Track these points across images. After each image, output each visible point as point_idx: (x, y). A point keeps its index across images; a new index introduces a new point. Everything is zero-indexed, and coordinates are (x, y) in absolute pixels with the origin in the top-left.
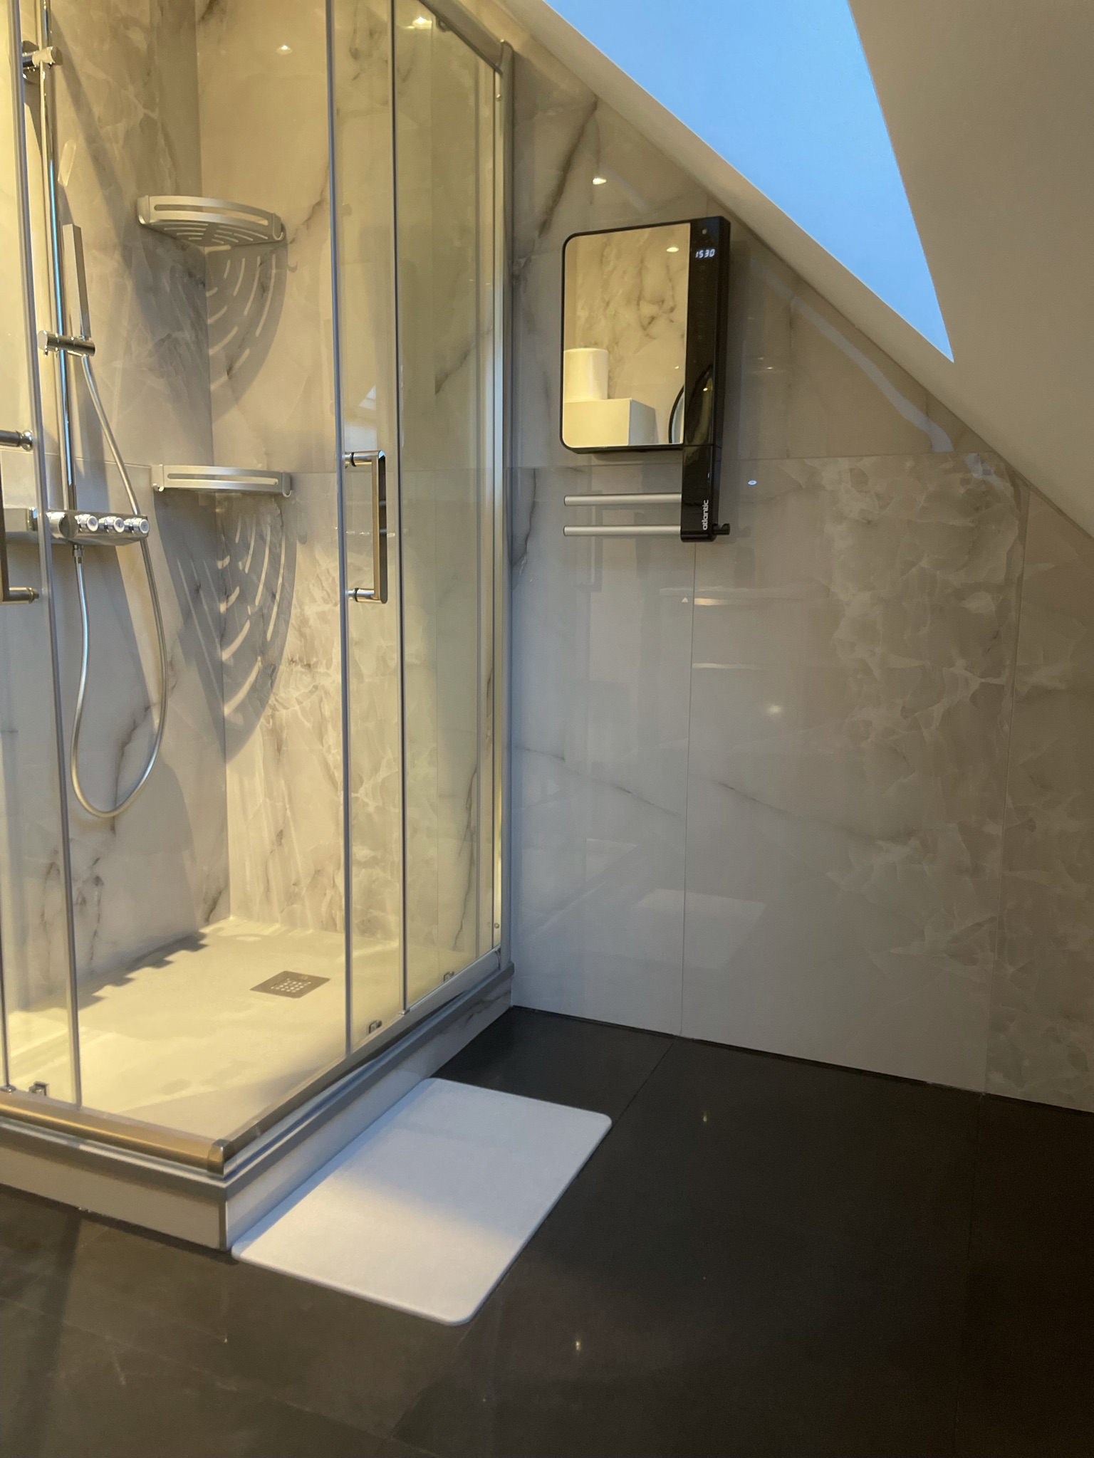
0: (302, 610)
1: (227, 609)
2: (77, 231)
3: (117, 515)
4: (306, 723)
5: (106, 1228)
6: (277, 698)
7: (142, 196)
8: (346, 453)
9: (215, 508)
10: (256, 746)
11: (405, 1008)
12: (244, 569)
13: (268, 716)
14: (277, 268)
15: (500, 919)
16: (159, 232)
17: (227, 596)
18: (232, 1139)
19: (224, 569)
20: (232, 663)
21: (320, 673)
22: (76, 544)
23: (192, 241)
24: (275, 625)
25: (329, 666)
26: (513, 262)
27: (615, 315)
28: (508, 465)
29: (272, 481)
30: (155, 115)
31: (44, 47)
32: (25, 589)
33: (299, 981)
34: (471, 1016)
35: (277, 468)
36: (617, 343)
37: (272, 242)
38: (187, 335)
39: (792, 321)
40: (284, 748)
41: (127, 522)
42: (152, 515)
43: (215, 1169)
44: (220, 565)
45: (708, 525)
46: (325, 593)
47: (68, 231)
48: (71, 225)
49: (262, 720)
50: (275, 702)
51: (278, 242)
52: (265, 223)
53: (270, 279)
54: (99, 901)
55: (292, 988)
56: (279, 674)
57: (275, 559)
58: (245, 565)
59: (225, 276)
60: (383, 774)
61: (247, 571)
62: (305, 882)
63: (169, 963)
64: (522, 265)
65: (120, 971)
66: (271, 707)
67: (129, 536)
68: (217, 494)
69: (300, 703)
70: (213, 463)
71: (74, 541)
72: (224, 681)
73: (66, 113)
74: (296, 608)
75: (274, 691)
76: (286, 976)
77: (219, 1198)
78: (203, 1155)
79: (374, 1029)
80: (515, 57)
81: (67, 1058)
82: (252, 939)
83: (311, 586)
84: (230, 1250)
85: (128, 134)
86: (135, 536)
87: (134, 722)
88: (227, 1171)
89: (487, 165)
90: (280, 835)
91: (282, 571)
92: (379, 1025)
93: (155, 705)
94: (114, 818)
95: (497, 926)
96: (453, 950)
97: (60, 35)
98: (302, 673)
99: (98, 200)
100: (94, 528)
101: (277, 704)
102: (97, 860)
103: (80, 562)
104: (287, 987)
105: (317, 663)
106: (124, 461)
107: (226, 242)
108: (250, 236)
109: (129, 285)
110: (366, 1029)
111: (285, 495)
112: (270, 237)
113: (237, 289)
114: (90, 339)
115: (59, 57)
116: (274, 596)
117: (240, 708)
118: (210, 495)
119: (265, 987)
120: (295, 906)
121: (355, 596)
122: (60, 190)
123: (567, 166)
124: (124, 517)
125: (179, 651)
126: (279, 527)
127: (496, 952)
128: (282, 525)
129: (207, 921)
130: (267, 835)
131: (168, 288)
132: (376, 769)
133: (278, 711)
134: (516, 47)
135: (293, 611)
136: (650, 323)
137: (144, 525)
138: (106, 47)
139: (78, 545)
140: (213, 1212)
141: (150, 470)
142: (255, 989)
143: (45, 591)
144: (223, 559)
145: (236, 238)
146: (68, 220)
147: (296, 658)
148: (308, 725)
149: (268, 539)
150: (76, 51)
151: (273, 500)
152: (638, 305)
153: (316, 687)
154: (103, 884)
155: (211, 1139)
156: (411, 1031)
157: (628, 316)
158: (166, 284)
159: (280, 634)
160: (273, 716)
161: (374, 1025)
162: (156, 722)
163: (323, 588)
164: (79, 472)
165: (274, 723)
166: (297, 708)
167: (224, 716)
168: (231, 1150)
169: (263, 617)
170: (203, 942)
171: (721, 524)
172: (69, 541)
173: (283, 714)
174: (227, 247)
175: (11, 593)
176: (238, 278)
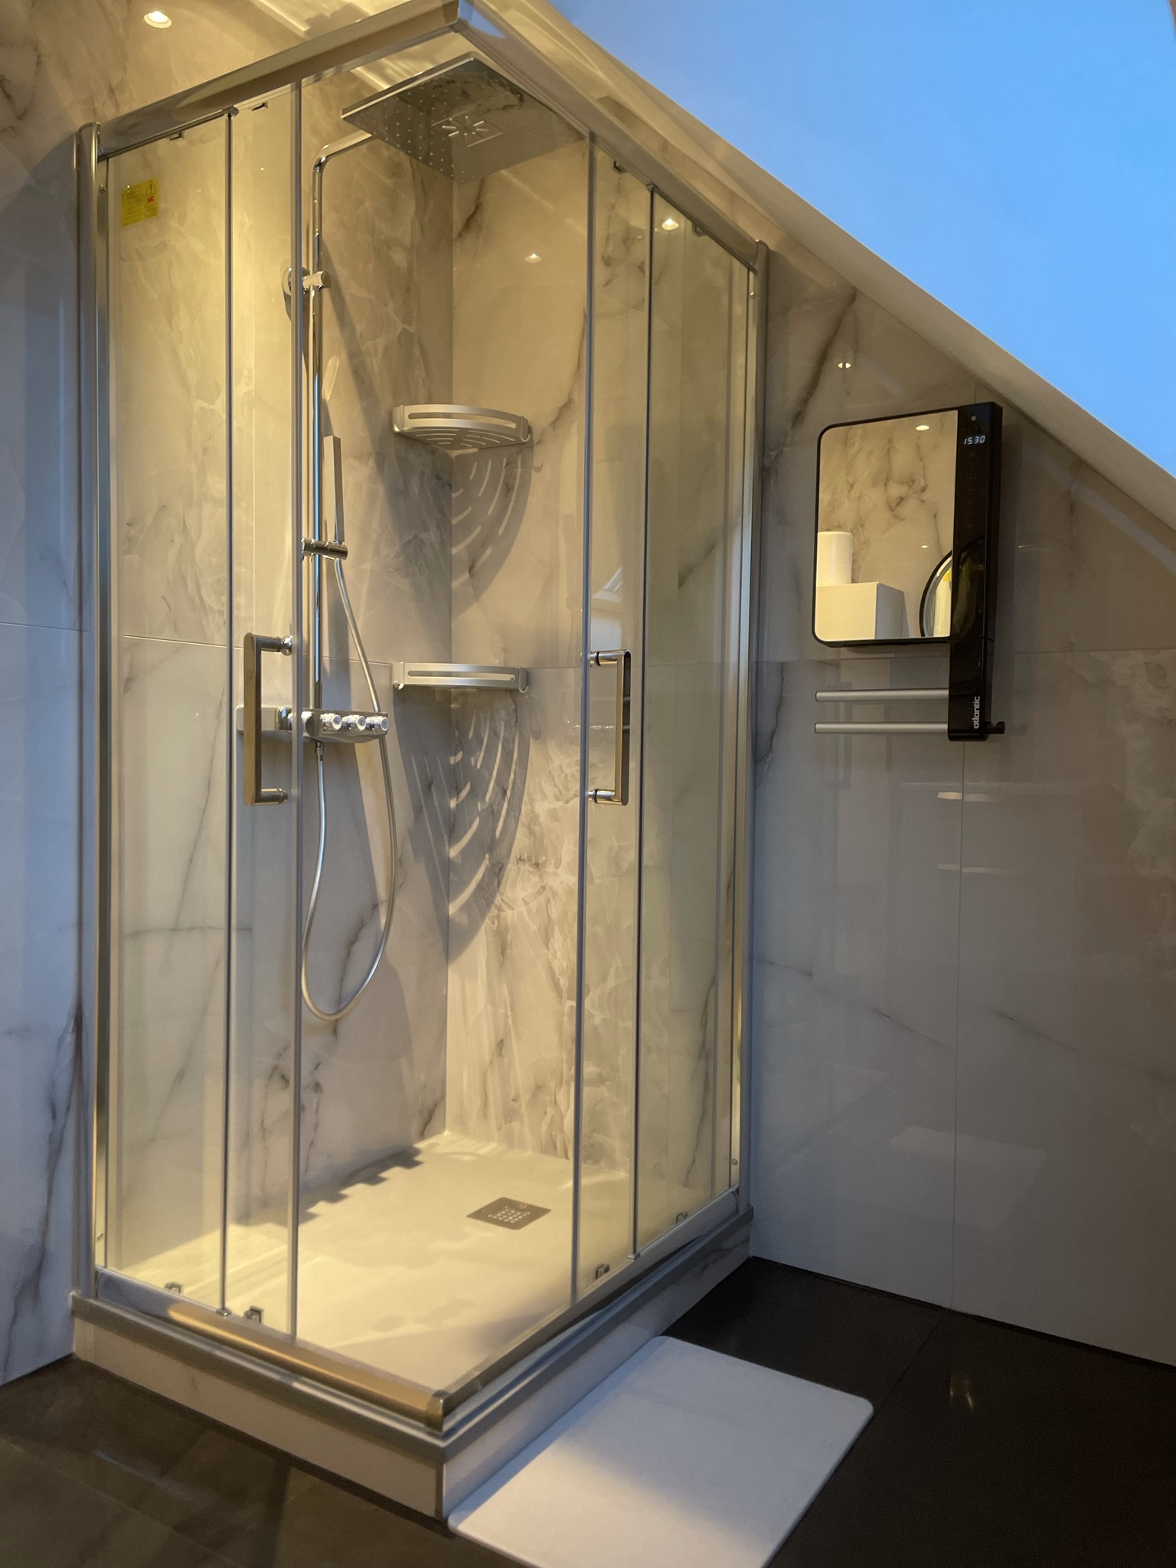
0: (533, 807)
1: (457, 805)
2: (337, 443)
3: (360, 714)
4: (531, 924)
5: (317, 1480)
6: (504, 898)
7: (398, 405)
8: (591, 653)
9: (450, 703)
10: (480, 949)
11: (634, 1252)
12: (476, 765)
13: (493, 916)
14: (522, 467)
15: (739, 1155)
16: (410, 439)
17: (458, 791)
18: (453, 1391)
19: (457, 765)
20: (459, 861)
21: (549, 873)
22: (318, 741)
23: (441, 446)
24: (504, 822)
25: (558, 865)
26: (763, 455)
27: (860, 497)
28: (754, 659)
29: (507, 677)
30: (412, 329)
31: (314, 272)
32: (276, 790)
33: (518, 1210)
34: (706, 1267)
35: (514, 664)
36: (862, 526)
37: (519, 444)
38: (431, 536)
39: (1073, 507)
40: (508, 951)
41: (369, 720)
42: (391, 711)
43: (433, 1424)
44: (452, 760)
45: (980, 722)
46: (557, 789)
47: (328, 442)
48: (332, 436)
49: (487, 920)
50: (501, 902)
51: (525, 443)
52: (513, 426)
53: (515, 479)
54: (317, 1109)
55: (511, 1218)
56: (506, 872)
57: (507, 754)
58: (478, 760)
59: (471, 478)
60: (611, 983)
61: (478, 766)
62: (525, 1098)
63: (383, 1180)
64: (773, 458)
65: (334, 1186)
66: (496, 906)
67: (369, 733)
68: (453, 690)
69: (526, 903)
70: (451, 657)
71: (318, 739)
72: (451, 878)
73: (331, 332)
74: (527, 805)
75: (501, 890)
76: (502, 1204)
77: (437, 1459)
78: (421, 1405)
79: (601, 1275)
80: (769, 255)
81: (284, 1279)
82: (467, 1158)
83: (543, 782)
84: (446, 1521)
85: (386, 349)
86: (375, 733)
87: (362, 920)
88: (446, 1427)
89: (739, 360)
90: (501, 1044)
91: (514, 767)
92: (607, 1270)
93: (383, 902)
94: (337, 1020)
95: (735, 1162)
96: (685, 1185)
97: (328, 259)
98: (530, 872)
99: (357, 411)
100: (337, 727)
101: (503, 904)
102: (319, 1064)
103: (321, 760)
104: (505, 1217)
105: (546, 861)
106: (368, 660)
107: (474, 446)
108: (499, 439)
109: (381, 490)
110: (593, 1275)
111: (521, 691)
112: (517, 439)
113: (482, 489)
114: (343, 543)
115: (327, 280)
116: (505, 792)
117: (465, 908)
118: (446, 691)
119: (480, 1215)
120: (512, 1123)
121: (595, 797)
122: (322, 405)
123: (823, 358)
124: (367, 715)
125: (409, 847)
126: (513, 723)
127: (733, 1192)
128: (516, 719)
129: (422, 1135)
130: (487, 1044)
131: (416, 490)
132: (604, 978)
133: (504, 911)
134: (771, 247)
135: (524, 807)
136: (898, 504)
137: (384, 722)
138: (371, 266)
139: (321, 742)
140: (430, 1474)
141: (391, 668)
142: (470, 1216)
143: (294, 792)
144: (456, 754)
145: (484, 441)
146: (329, 432)
147: (525, 856)
148: (534, 927)
149: (502, 734)
150: (342, 274)
151: (508, 695)
152: (886, 485)
153: (544, 888)
154: (322, 1091)
155: (429, 1389)
156: (642, 1279)
157: (875, 497)
158: (415, 488)
159: (509, 832)
160: (498, 917)
161: (601, 1270)
162: (383, 921)
163: (555, 785)
164: (325, 671)
165: (499, 923)
166: (523, 909)
167: (448, 915)
168: (451, 1403)
169: (493, 813)
170: (418, 1158)
171: (994, 721)
172: (313, 739)
173: (509, 915)
174: (475, 450)
175: (262, 794)
176: (483, 480)
